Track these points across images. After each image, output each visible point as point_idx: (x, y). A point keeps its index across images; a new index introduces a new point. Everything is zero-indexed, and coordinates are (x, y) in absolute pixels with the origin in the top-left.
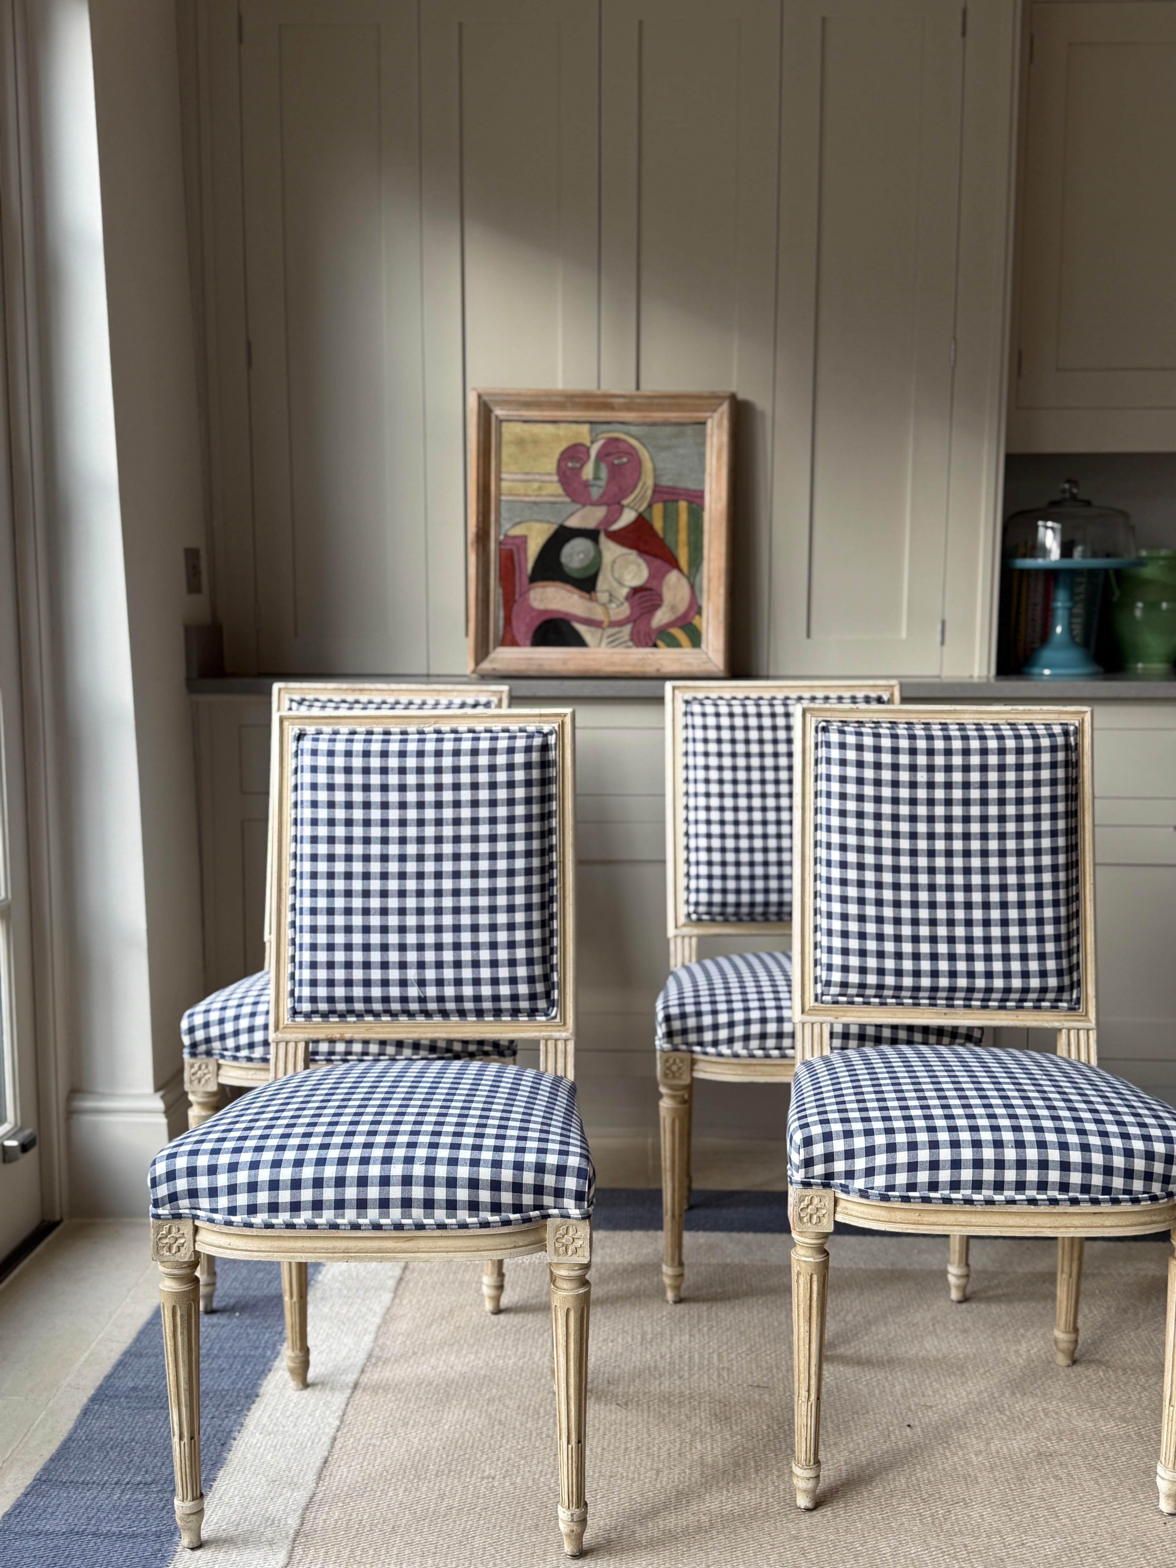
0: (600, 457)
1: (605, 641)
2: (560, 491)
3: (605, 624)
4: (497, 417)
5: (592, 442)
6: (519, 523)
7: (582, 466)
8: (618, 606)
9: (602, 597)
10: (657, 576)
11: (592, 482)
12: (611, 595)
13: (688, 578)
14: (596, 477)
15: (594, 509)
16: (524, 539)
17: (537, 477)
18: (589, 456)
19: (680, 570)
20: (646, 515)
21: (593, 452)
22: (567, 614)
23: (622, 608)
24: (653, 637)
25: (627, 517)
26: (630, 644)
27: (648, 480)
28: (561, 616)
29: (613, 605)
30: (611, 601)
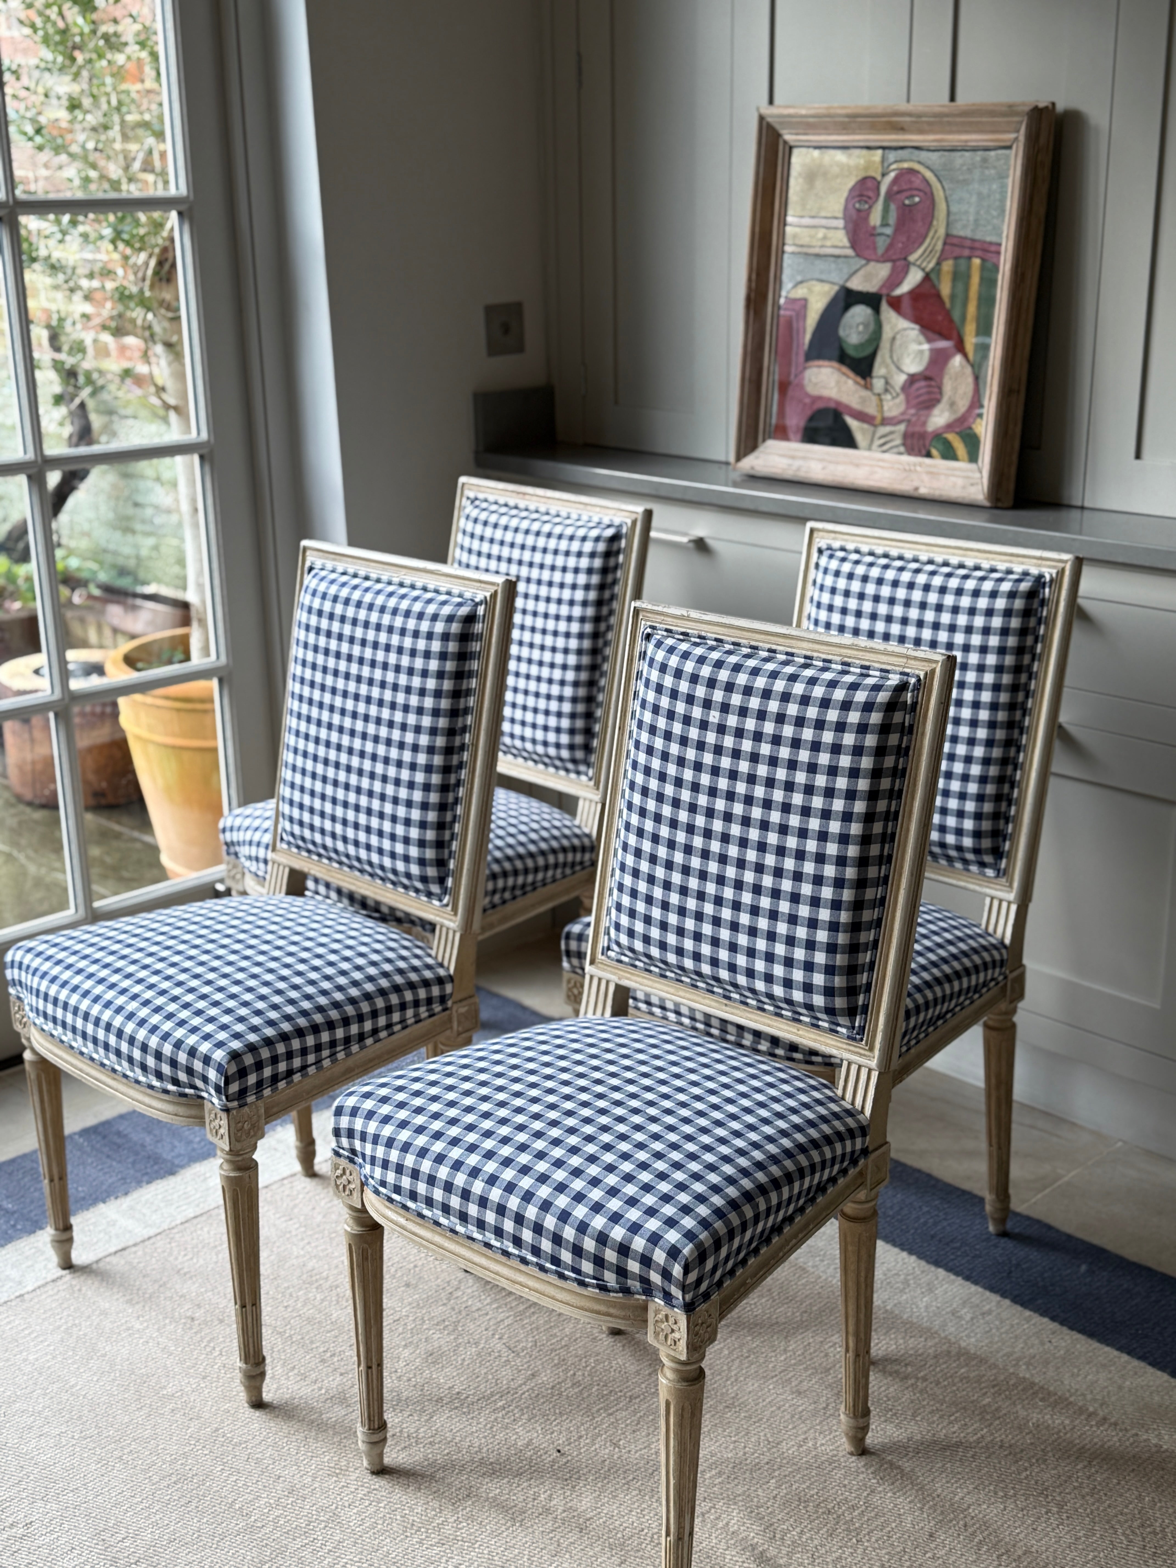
0: (890, 196)
1: (878, 442)
2: (846, 242)
3: (878, 420)
4: (785, 142)
5: (884, 175)
6: (801, 282)
7: (870, 207)
8: (893, 398)
9: (878, 384)
10: (938, 360)
11: (879, 230)
12: (887, 383)
13: (972, 366)
14: (885, 224)
15: (879, 266)
16: (804, 303)
17: (824, 222)
18: (878, 195)
19: (965, 355)
20: (933, 276)
21: (883, 189)
22: (838, 403)
23: (898, 401)
24: (927, 442)
25: (913, 279)
26: (902, 449)
27: (940, 228)
28: (832, 405)
29: (888, 397)
30: (886, 391)
